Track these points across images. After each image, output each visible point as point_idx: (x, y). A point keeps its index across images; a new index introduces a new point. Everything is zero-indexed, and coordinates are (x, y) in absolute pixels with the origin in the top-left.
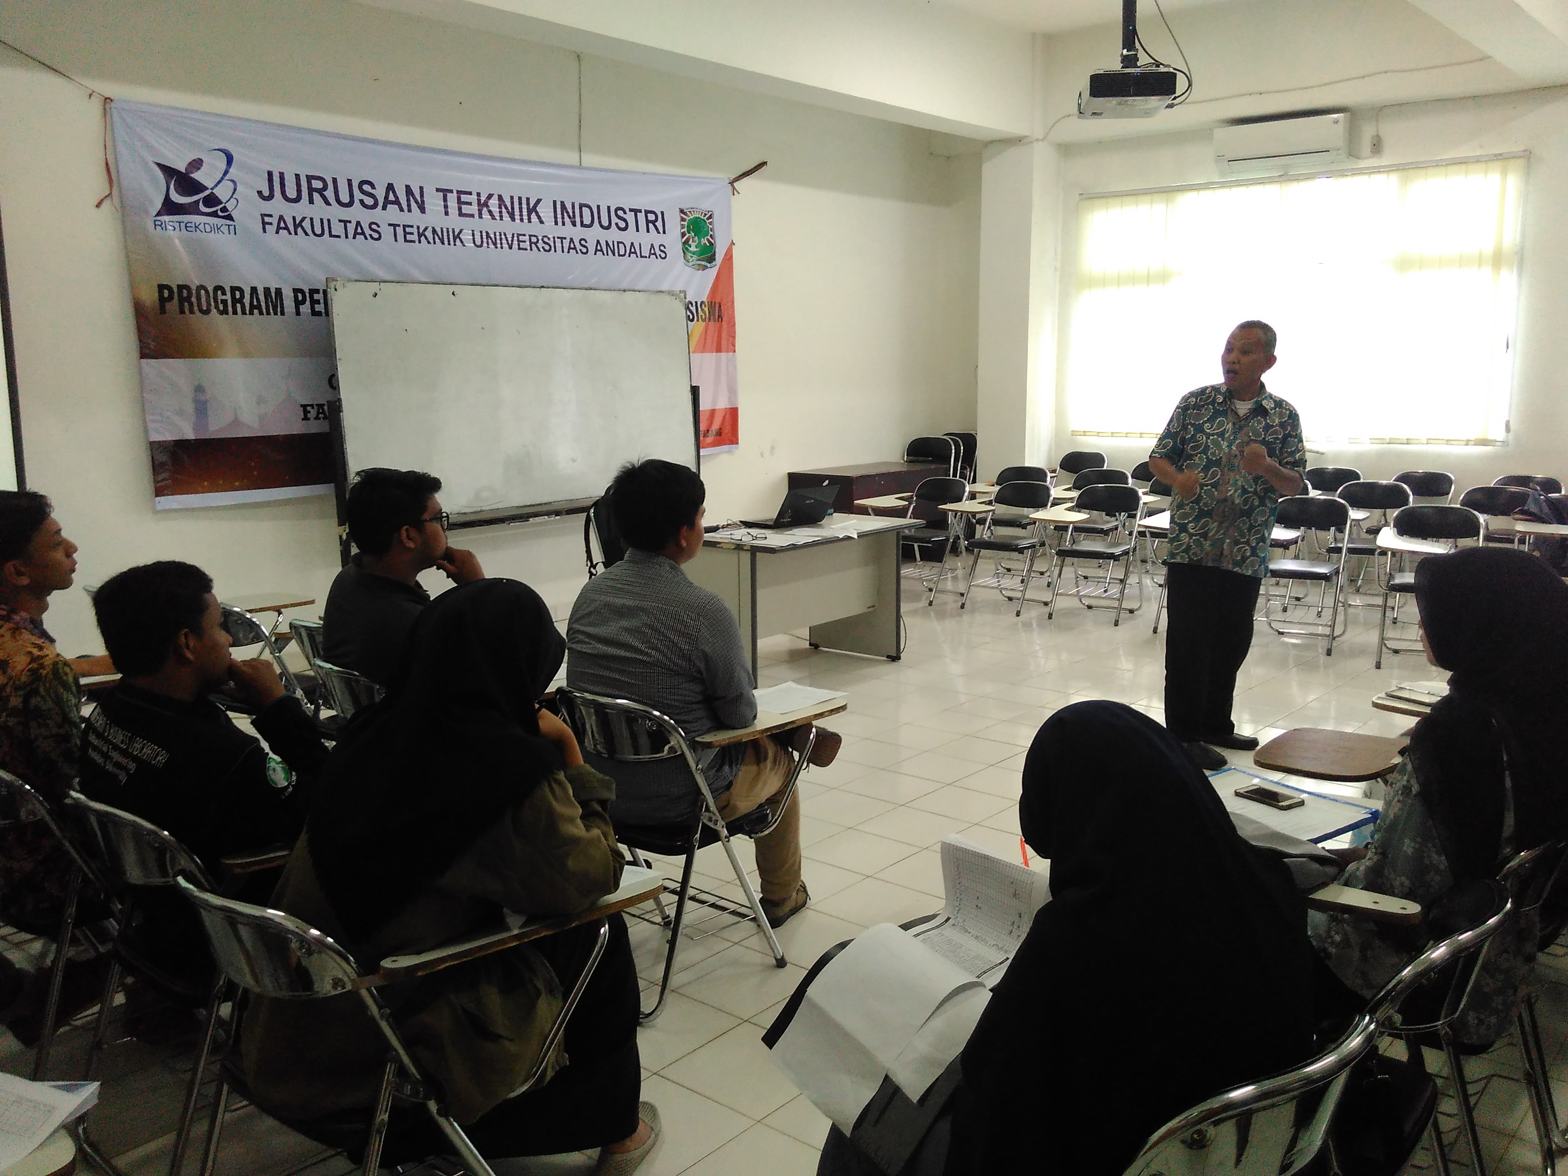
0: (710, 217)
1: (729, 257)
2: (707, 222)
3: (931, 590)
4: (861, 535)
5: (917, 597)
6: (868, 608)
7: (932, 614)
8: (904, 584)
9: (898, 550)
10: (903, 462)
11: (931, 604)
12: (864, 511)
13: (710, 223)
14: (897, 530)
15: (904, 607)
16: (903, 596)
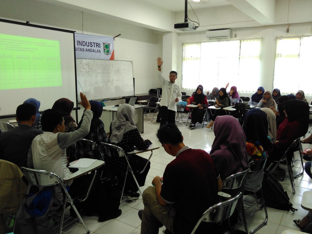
0: (109, 45)
1: (113, 53)
6: (137, 123)
8: (144, 118)
9: (143, 111)
10: (148, 93)
14: (143, 108)
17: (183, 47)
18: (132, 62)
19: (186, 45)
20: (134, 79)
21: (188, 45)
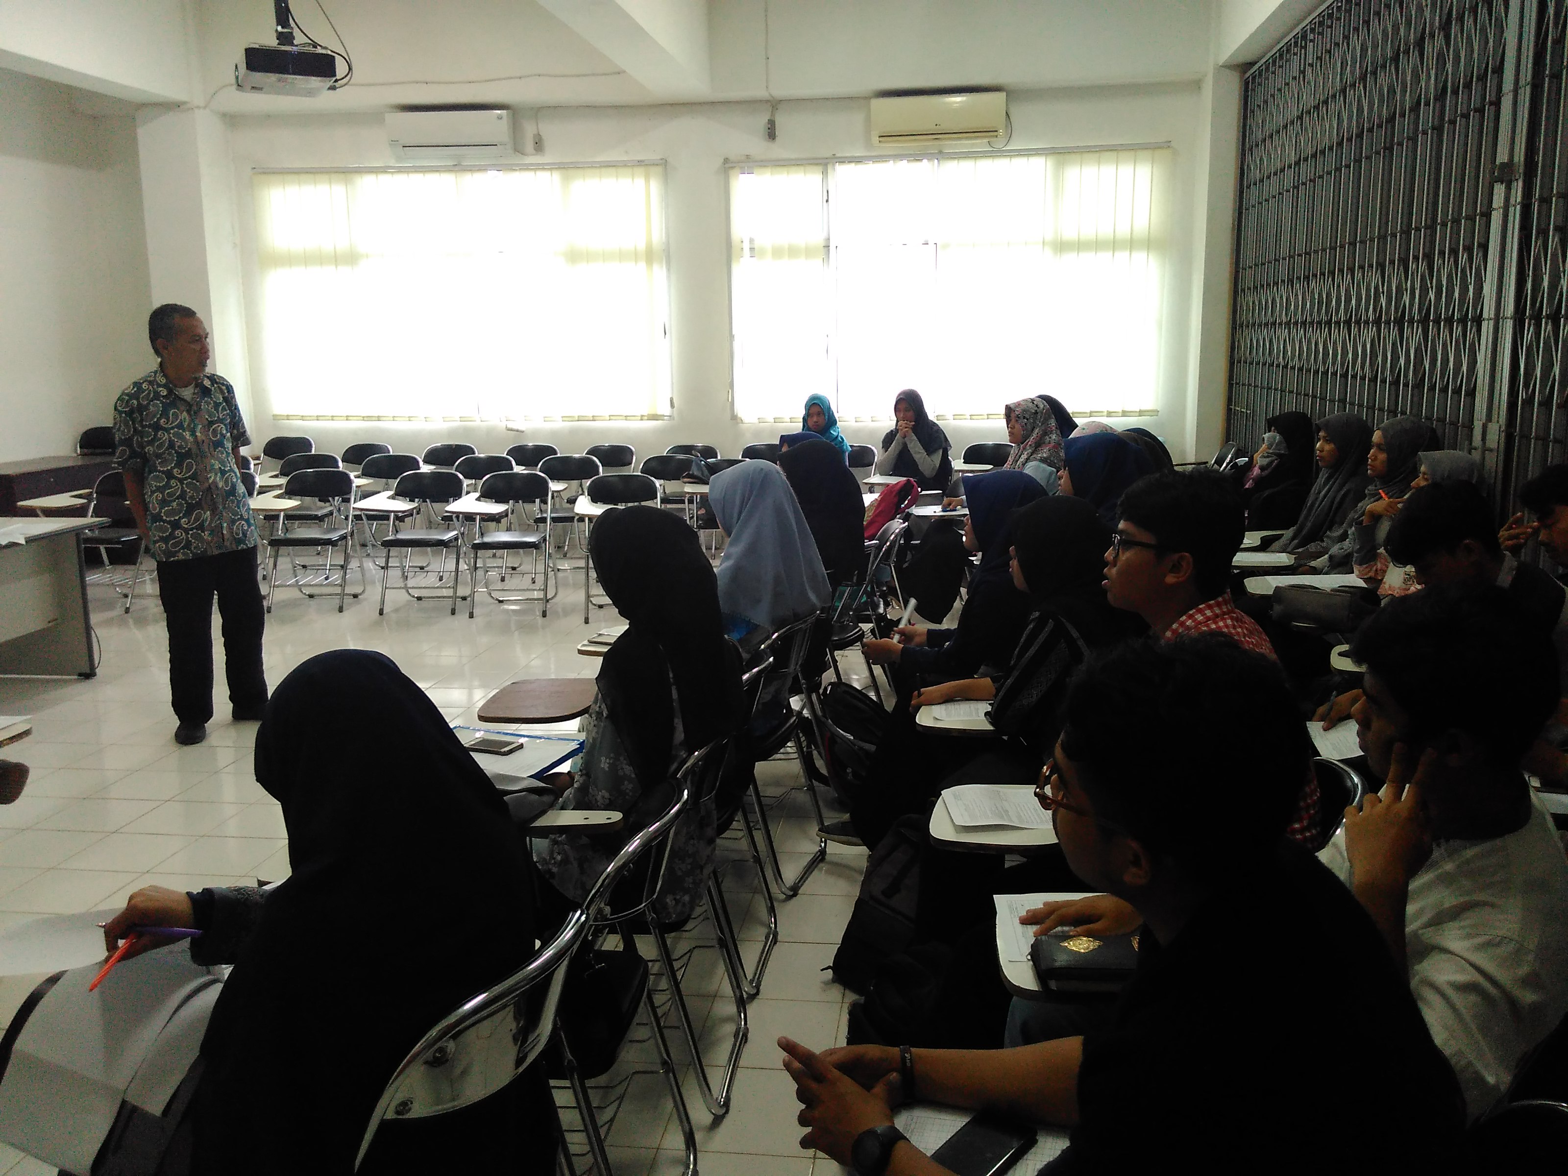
3: (126, 596)
4: (30, 540)
5: (108, 605)
6: (49, 622)
7: (131, 621)
8: (91, 592)
9: (79, 552)
10: (76, 455)
11: (127, 610)
12: (31, 513)
14: (77, 532)
15: (94, 619)
16: (91, 606)
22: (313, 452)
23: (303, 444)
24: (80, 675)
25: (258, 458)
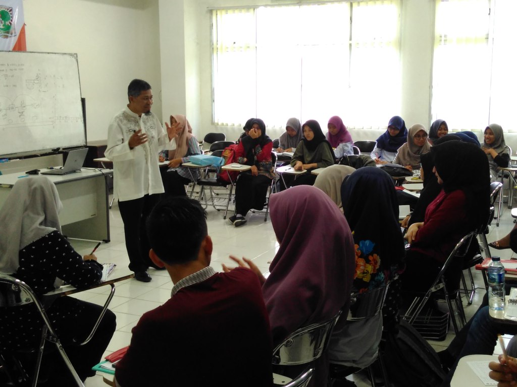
0: (11, 10)
1: (23, 32)
2: (9, 13)
6: (92, 216)
9: (106, 184)
13: (11, 14)
14: (105, 175)
17: (211, 18)
18: (75, 56)
19: (218, 12)
20: (83, 100)
21: (224, 12)
22: (225, 141)
23: (221, 137)
24: (103, 241)
25: (201, 143)
